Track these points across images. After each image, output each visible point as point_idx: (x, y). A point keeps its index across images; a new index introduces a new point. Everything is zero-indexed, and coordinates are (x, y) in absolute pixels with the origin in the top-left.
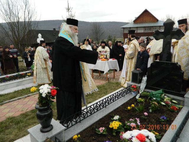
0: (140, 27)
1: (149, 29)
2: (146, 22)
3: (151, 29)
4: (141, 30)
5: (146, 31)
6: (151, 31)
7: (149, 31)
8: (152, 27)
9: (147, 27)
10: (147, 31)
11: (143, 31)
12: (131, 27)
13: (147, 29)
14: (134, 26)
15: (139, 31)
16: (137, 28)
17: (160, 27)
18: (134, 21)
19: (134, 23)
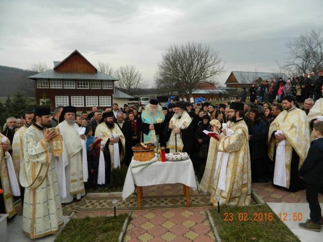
0: (68, 80)
1: (84, 84)
2: (77, 72)
4: (71, 84)
5: (79, 87)
6: (87, 87)
7: (84, 87)
8: (90, 80)
9: (81, 80)
10: (81, 87)
11: (74, 87)
12: (50, 77)
13: (81, 84)
14: (58, 77)
15: (67, 87)
16: (63, 80)
17: (102, 81)
18: (55, 69)
19: (56, 72)
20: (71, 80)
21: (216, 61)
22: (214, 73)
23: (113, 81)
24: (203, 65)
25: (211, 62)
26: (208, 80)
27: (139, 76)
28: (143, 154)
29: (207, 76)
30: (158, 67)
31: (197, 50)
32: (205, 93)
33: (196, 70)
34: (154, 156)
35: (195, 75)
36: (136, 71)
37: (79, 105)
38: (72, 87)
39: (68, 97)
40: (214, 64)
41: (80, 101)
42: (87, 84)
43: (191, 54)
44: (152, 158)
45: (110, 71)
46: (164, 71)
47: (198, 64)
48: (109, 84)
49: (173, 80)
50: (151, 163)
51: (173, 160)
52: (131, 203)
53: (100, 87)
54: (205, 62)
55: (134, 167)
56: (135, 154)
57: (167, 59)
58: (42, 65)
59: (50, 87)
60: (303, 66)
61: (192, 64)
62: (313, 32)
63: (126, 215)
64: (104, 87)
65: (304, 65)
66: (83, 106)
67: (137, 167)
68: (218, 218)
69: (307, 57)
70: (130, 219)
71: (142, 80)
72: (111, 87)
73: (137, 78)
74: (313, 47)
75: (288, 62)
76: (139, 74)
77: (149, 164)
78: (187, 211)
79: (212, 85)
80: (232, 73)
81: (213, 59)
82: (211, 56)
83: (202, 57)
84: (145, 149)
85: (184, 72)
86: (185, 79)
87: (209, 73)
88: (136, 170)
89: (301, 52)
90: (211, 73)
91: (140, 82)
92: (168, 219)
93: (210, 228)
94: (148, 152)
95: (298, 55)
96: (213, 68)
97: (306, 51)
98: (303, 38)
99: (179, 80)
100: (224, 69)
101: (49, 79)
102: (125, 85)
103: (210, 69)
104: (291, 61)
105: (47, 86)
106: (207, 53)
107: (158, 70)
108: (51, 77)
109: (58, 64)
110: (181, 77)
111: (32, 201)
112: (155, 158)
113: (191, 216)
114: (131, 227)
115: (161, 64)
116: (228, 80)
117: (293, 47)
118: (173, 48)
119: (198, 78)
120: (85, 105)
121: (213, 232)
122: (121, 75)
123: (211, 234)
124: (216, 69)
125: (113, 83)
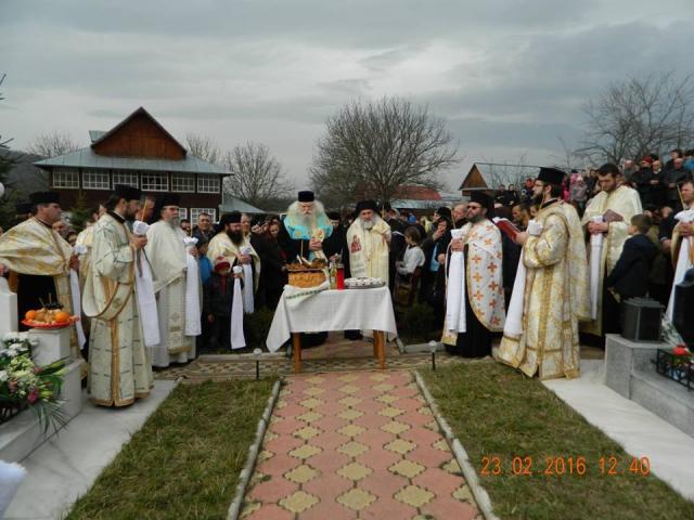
0: (123, 172)
1: (158, 182)
2: (141, 155)
4: (128, 181)
5: (145, 187)
6: (164, 188)
7: (158, 188)
8: (170, 173)
9: (152, 173)
10: (151, 188)
13: (152, 182)
14: (99, 165)
16: (111, 171)
17: (196, 175)
18: (93, 147)
19: (96, 153)
20: (128, 172)
21: (440, 139)
22: (437, 164)
23: (221, 176)
24: (413, 146)
25: (430, 140)
26: (424, 177)
27: (276, 167)
28: (306, 276)
29: (422, 170)
30: (318, 149)
31: (401, 114)
32: (416, 207)
33: (398, 157)
34: (324, 280)
35: (397, 166)
36: (270, 158)
40: (436, 143)
42: (164, 182)
43: (387, 123)
44: (321, 283)
45: (214, 154)
46: (330, 158)
47: (403, 143)
48: (211, 182)
49: (350, 177)
50: (320, 291)
51: (357, 287)
52: (282, 366)
53: (191, 189)
54: (419, 139)
55: (290, 298)
56: (291, 277)
57: (337, 132)
58: (61, 140)
59: (81, 186)
60: (615, 151)
61: (391, 144)
62: (634, 82)
63: (276, 378)
64: (201, 189)
65: (618, 150)
67: (295, 297)
68: (431, 377)
69: (624, 133)
70: (283, 385)
71: (282, 177)
72: (216, 190)
73: (272, 172)
74: (636, 113)
75: (586, 143)
76: (275, 164)
77: (316, 292)
78: (381, 374)
79: (432, 189)
80: (474, 167)
81: (434, 135)
82: (431, 128)
83: (411, 129)
84: (309, 267)
85: (373, 160)
86: (376, 176)
87: (425, 163)
88: (293, 303)
89: (611, 123)
90: (430, 164)
91: (278, 180)
92: (347, 384)
93: (417, 391)
94: (314, 272)
95: (607, 128)
96: (434, 153)
97: (621, 120)
98: (616, 94)
99: (362, 177)
100: (457, 156)
101: (80, 170)
102: (244, 188)
103: (428, 155)
104: (591, 139)
105: (75, 184)
106: (422, 120)
107: (318, 155)
108: (85, 164)
109: (99, 137)
110: (367, 170)
111: (110, 345)
112: (327, 283)
113: (386, 379)
114: (284, 393)
115: (324, 142)
116: (465, 182)
117: (596, 113)
118: (351, 109)
119: (402, 174)
121: (423, 395)
122: (238, 166)
123: (420, 398)
124: (440, 155)
125: (221, 180)
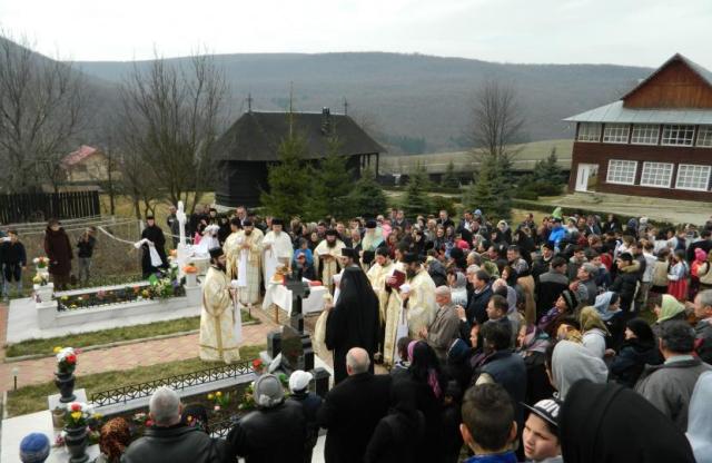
0: (643, 125)
1: (682, 135)
2: (671, 105)
3: (689, 135)
4: (649, 135)
5: (666, 141)
6: (689, 142)
7: (681, 142)
8: (697, 126)
9: (675, 127)
10: (673, 142)
11: (654, 141)
12: (605, 120)
13: (674, 134)
15: (639, 141)
16: (631, 125)
19: (624, 106)
20: (650, 126)
37: (658, 183)
38: (650, 141)
39: (636, 163)
41: (664, 174)
59: (601, 139)
66: (668, 186)
101: (604, 125)
105: (597, 138)
108: (607, 118)
120: (673, 184)
